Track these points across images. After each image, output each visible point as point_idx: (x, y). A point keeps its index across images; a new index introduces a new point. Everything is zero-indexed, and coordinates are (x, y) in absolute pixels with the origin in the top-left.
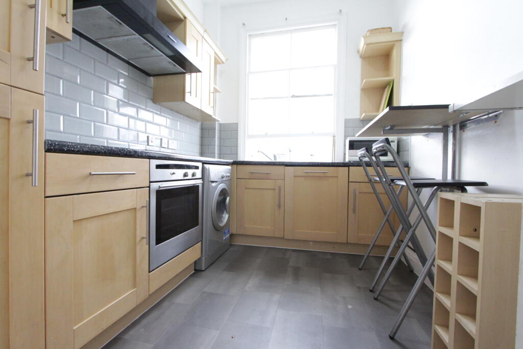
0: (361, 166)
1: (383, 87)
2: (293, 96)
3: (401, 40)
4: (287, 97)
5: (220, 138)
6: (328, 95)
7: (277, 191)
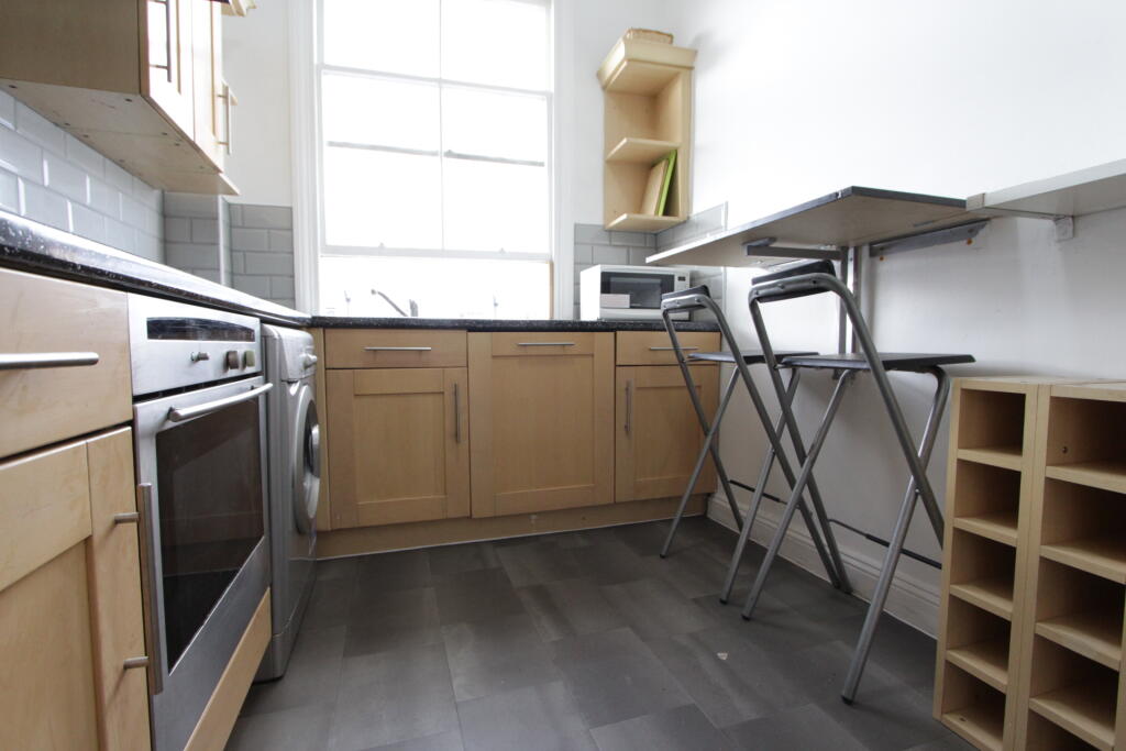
0: (664, 330)
1: (648, 165)
2: (449, 154)
3: (691, 68)
4: (434, 154)
5: (231, 250)
6: (534, 164)
7: (449, 398)
